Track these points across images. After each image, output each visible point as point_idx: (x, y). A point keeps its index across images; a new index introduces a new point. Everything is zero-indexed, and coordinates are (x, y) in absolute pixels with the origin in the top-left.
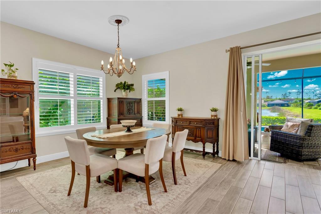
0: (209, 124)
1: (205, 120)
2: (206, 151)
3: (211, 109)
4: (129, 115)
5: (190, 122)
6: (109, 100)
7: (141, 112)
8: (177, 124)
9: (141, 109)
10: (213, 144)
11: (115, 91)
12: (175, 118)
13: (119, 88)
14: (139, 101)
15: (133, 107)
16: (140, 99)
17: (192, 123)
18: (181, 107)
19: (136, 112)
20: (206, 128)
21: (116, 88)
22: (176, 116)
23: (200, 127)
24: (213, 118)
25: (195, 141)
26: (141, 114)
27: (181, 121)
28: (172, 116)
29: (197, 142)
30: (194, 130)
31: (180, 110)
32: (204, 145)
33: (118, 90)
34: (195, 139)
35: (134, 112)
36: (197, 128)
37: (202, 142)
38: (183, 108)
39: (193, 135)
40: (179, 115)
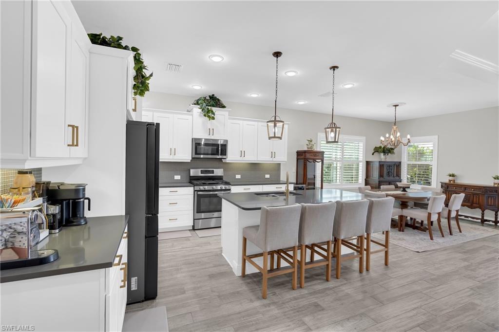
0: (490, 192)
1: (484, 187)
2: (485, 218)
3: (494, 176)
4: (389, 178)
5: (466, 188)
6: (368, 163)
7: (400, 174)
8: (449, 189)
9: (400, 172)
10: (494, 212)
11: (373, 154)
12: (446, 184)
13: (378, 151)
14: (398, 165)
15: (393, 170)
16: (400, 163)
17: (469, 189)
18: (454, 173)
19: (395, 175)
20: (486, 195)
21: (373, 151)
22: (447, 181)
23: (477, 194)
24: (496, 185)
25: (472, 206)
26: (400, 177)
27: (454, 187)
28: (442, 181)
29: (474, 208)
30: (470, 197)
31: (453, 176)
32: (483, 211)
33: (376, 154)
34: (472, 205)
35: (393, 175)
36: (474, 194)
37: (480, 208)
38: (456, 174)
39: (469, 201)
40: (450, 181)
